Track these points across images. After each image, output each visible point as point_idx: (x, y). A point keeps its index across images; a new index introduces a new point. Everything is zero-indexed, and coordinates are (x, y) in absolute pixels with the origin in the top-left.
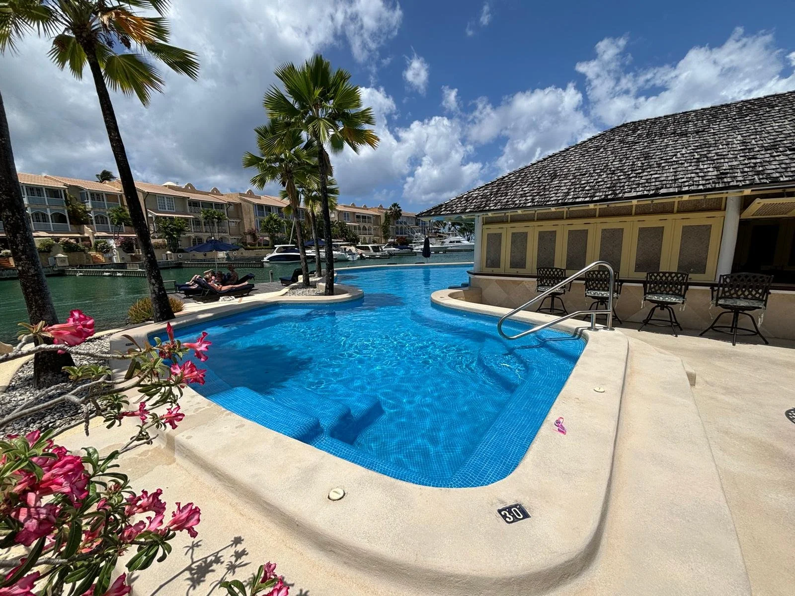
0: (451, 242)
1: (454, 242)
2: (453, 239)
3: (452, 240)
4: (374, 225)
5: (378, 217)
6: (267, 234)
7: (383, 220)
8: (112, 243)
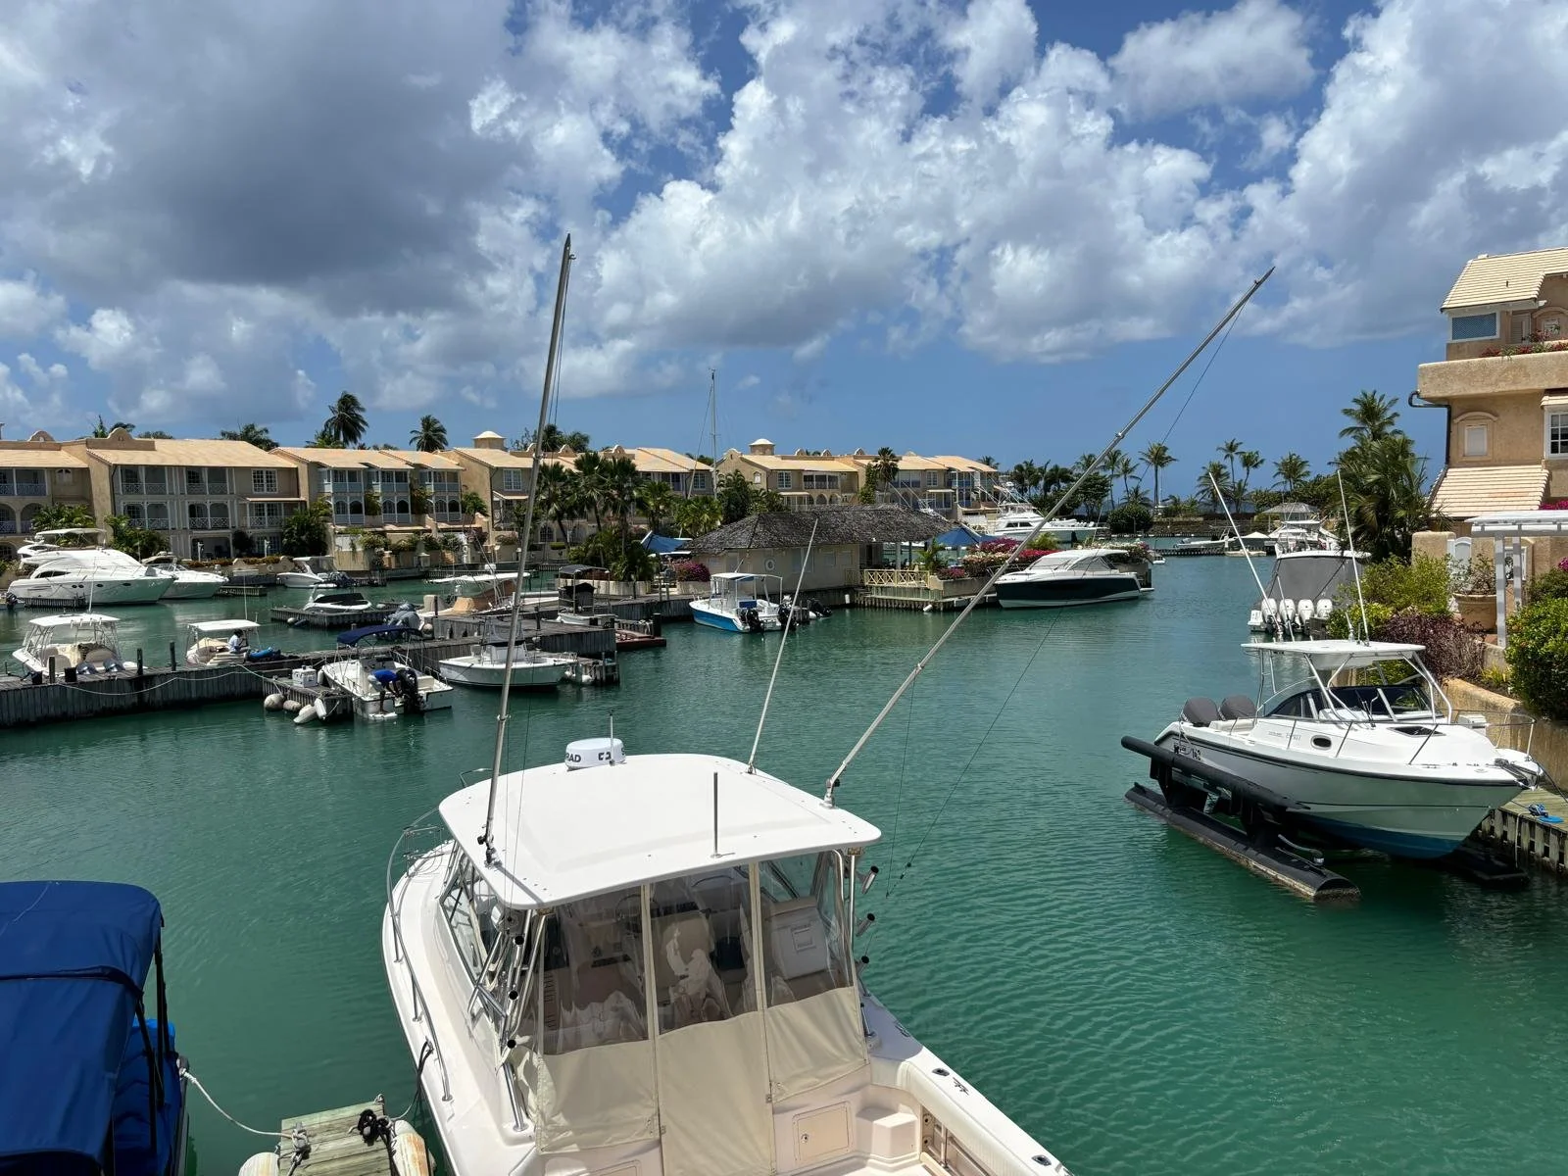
0: (1010, 525)
1: (1016, 525)
2: (1013, 517)
3: (1012, 521)
4: (843, 491)
5: (853, 475)
6: (645, 519)
7: (862, 482)
8: (462, 537)
